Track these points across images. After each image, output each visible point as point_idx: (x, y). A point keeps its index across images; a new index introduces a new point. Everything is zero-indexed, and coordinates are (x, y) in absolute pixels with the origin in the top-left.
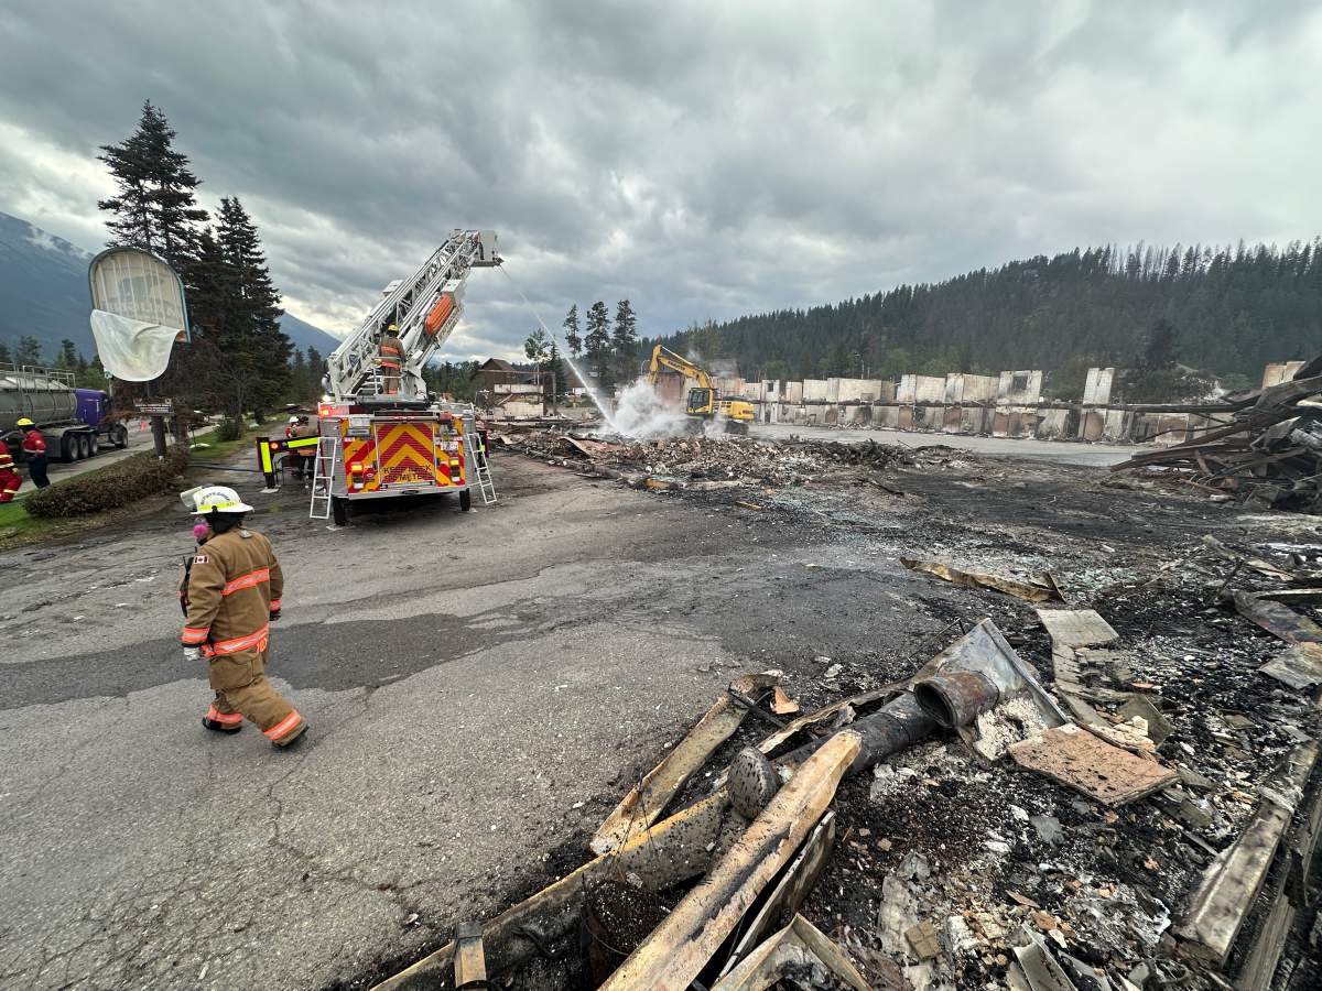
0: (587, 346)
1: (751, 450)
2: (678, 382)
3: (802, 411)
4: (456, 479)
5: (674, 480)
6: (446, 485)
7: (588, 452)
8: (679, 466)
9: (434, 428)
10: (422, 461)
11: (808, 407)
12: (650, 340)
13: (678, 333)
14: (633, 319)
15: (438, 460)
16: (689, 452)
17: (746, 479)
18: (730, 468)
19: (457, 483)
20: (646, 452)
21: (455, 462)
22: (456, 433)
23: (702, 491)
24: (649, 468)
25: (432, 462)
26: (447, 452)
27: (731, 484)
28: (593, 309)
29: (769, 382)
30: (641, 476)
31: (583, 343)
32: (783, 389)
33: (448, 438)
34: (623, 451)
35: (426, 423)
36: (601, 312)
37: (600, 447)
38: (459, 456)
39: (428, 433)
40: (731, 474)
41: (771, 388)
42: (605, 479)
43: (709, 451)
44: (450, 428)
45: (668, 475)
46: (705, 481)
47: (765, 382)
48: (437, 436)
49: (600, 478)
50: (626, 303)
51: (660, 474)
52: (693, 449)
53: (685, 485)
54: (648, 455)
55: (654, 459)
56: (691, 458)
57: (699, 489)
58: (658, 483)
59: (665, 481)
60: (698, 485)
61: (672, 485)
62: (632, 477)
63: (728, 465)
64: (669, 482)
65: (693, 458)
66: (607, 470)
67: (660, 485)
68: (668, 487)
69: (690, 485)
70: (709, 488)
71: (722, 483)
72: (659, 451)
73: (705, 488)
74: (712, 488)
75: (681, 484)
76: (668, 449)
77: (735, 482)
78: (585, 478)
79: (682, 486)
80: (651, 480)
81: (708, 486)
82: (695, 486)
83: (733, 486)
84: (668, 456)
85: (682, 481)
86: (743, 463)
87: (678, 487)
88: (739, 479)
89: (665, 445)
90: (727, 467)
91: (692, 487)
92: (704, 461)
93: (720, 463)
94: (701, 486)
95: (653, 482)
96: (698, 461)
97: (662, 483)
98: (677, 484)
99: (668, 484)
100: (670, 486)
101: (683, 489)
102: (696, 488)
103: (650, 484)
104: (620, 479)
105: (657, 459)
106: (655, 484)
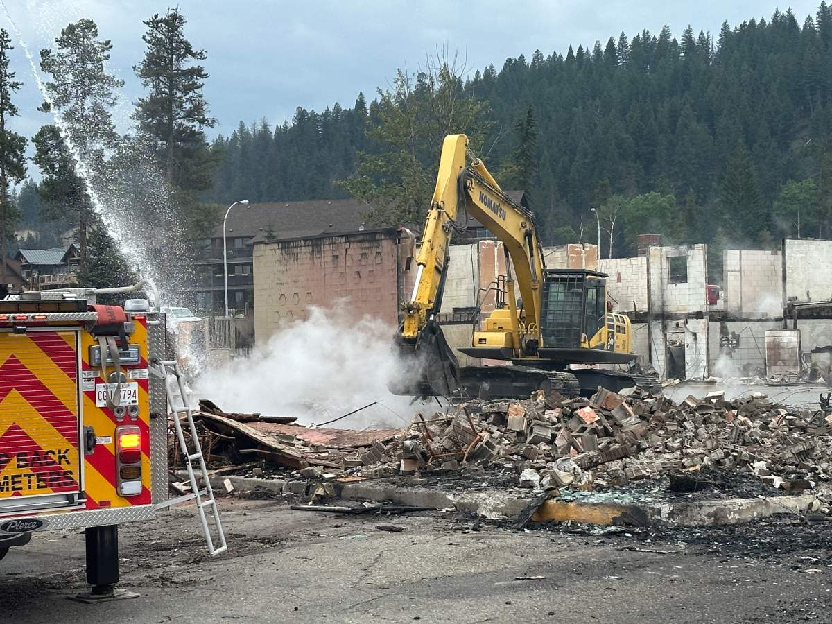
0: (40, 160)
2: (390, 263)
3: (789, 338)
4: (131, 487)
5: (627, 499)
6: (107, 504)
9: (82, 344)
10: (47, 437)
11: (806, 325)
13: (302, 114)
14: (198, 72)
15: (90, 435)
19: (133, 499)
20: (485, 436)
21: (130, 441)
22: (133, 358)
23: (714, 526)
24: (530, 475)
25: (74, 441)
26: (109, 411)
28: (62, 43)
29: (669, 250)
30: (516, 496)
31: (31, 150)
32: (715, 269)
33: (114, 371)
35: (63, 333)
36: (86, 55)
38: (139, 422)
39: (65, 359)
40: (777, 480)
41: (678, 272)
44: (123, 345)
45: (597, 488)
47: (660, 254)
48: (85, 367)
49: (383, 512)
50: (173, 22)
53: (666, 509)
54: (492, 447)
55: (515, 456)
56: (640, 443)
57: (713, 518)
58: (584, 509)
59: (601, 504)
60: (704, 509)
61: (629, 512)
62: (487, 501)
63: (753, 459)
64: (614, 506)
65: (645, 445)
66: (392, 490)
67: (591, 515)
68: (618, 516)
69: (681, 508)
70: (734, 517)
71: (767, 502)
72: (515, 434)
73: (724, 517)
74: (743, 516)
75: (653, 508)
76: (545, 429)
77: (800, 500)
78: (334, 514)
79: (659, 511)
80: (559, 502)
81: (730, 512)
82: (696, 510)
83: (801, 511)
84: (548, 448)
85: (649, 501)
86: (792, 453)
87: (650, 515)
88: (807, 491)
89: (529, 415)
90: (752, 464)
91: (689, 514)
92: (677, 449)
93: (727, 455)
94: (712, 510)
95: (567, 508)
96: (660, 452)
97: (595, 509)
98: (641, 508)
99: (613, 510)
100: (624, 514)
101: (666, 518)
102: (703, 515)
103: (559, 514)
104: (447, 511)
105: (522, 456)
106: (575, 513)
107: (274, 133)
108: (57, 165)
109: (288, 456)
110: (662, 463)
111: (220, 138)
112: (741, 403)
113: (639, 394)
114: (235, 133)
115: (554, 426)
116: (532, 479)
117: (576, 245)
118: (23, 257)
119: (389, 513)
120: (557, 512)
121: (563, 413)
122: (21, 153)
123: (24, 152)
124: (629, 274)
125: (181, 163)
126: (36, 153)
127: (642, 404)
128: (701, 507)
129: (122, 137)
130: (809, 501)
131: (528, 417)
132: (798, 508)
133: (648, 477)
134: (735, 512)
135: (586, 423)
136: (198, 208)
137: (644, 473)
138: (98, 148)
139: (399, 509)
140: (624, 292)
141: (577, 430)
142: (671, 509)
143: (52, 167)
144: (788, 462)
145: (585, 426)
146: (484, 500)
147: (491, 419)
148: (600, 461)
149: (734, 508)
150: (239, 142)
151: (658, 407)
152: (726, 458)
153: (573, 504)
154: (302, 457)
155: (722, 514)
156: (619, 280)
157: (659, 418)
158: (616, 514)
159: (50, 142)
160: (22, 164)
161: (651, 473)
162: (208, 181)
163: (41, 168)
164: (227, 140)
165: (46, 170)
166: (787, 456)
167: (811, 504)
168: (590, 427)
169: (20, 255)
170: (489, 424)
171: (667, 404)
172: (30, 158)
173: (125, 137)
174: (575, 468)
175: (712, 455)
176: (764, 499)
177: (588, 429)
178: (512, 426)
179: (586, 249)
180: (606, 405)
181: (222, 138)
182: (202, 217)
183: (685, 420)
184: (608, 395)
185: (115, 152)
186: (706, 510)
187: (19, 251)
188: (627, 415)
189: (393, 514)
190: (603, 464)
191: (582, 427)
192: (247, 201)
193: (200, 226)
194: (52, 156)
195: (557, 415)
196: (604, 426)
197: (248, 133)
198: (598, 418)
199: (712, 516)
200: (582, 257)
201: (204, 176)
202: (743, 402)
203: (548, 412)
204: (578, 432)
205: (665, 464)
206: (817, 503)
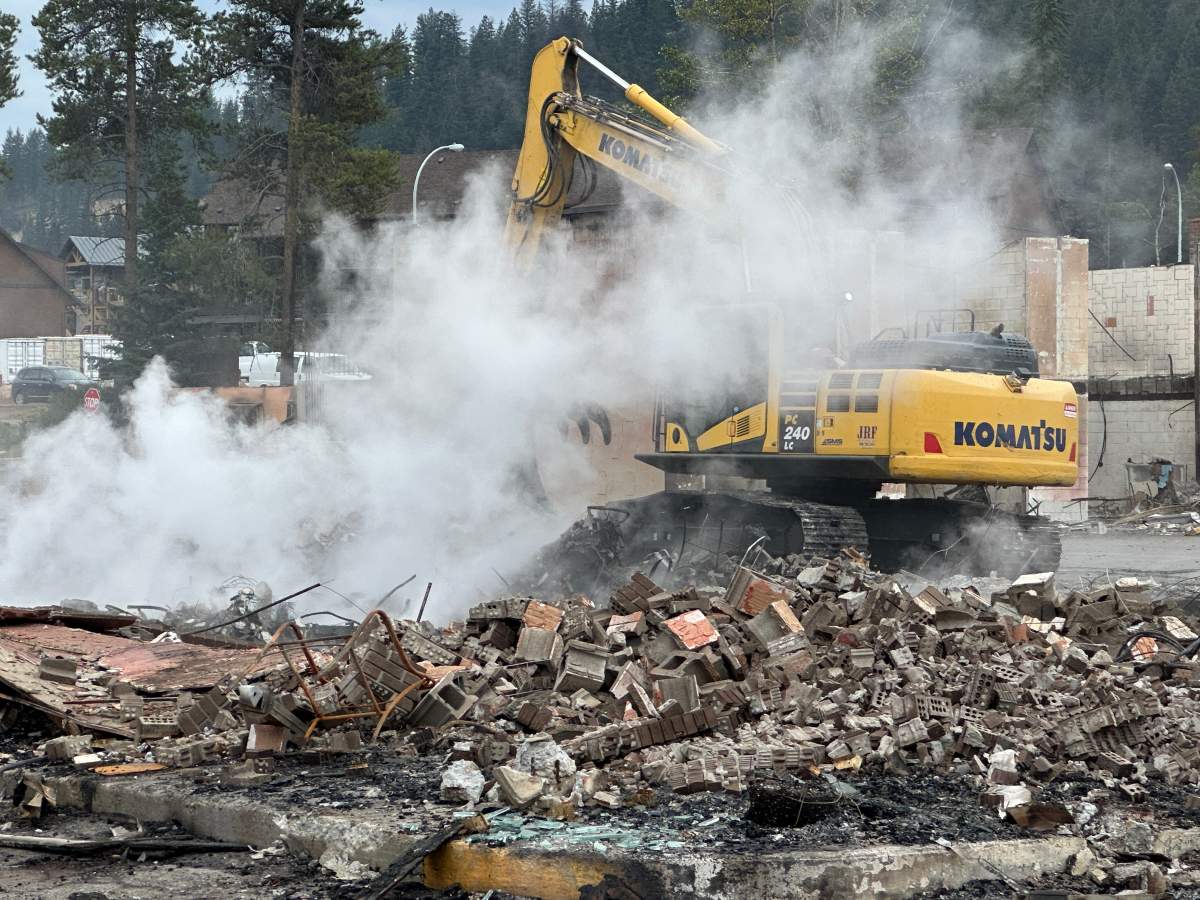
1: (1145, 650)
5: (629, 840)
7: (52, 696)
8: (663, 758)
12: (467, 32)
16: (729, 671)
17: (1115, 824)
18: (1003, 758)
20: (443, 676)
24: (463, 776)
27: (1018, 857)
30: (415, 824)
34: (290, 680)
37: (132, 663)
40: (1015, 797)
42: (170, 855)
43: (862, 659)
45: (594, 811)
46: (845, 841)
49: (131, 854)
51: (535, 809)
52: (755, 653)
53: (707, 868)
54: (457, 702)
55: (502, 722)
56: (749, 702)
57: (818, 892)
58: (527, 865)
59: (562, 853)
60: (794, 870)
61: (621, 875)
62: (347, 836)
63: (991, 743)
64: (590, 858)
65: (760, 706)
66: (180, 800)
67: (540, 878)
68: (595, 882)
69: (743, 868)
70: (870, 890)
71: (954, 855)
72: (531, 670)
73: (844, 889)
74: (893, 888)
75: (675, 867)
76: (593, 659)
77: (1045, 850)
78: (31, 855)
79: (691, 875)
80: (474, 847)
81: (861, 877)
82: (779, 873)
83: (1044, 875)
84: (592, 702)
85: (671, 850)
86: (1084, 732)
87: (668, 882)
88: (1065, 829)
89: (571, 627)
90: (986, 755)
91: (761, 883)
92: (830, 717)
93: (936, 733)
94: (816, 873)
95: (491, 861)
96: (790, 722)
97: (549, 865)
98: (648, 865)
99: (587, 869)
100: (610, 880)
101: (706, 890)
102: (792, 886)
103: (476, 875)
104: (266, 855)
105: (518, 722)
106: (510, 873)
107: (589, 14)
108: (81, 72)
109: (41, 708)
110: (774, 752)
111: (486, 24)
112: (1084, 602)
113: (833, 580)
114: (514, 14)
115: (617, 654)
116: (464, 786)
117: (1045, 240)
118: (76, 250)
119: (143, 857)
120: (471, 870)
121: (648, 623)
122: (7, 46)
123: (12, 44)
124: (1171, 299)
125: (318, 70)
126: (40, 46)
127: (830, 605)
128: (788, 864)
129: (209, 17)
130: (1066, 852)
131: (566, 630)
132: (1037, 867)
133: (716, 787)
134: (872, 879)
135: (685, 649)
136: (350, 159)
137: (710, 777)
138: (163, 39)
139: (167, 848)
140: (1160, 334)
141: (665, 663)
142: (717, 870)
143: (73, 75)
144: (1072, 751)
145: (681, 654)
146: (342, 832)
147: (488, 635)
148: (633, 744)
149: (870, 867)
150: (521, 31)
151: (866, 612)
152: (935, 739)
153: (504, 852)
154: (69, 712)
155: (841, 882)
156: (1151, 312)
157: (852, 639)
158: (592, 878)
159: (68, 26)
160: (9, 69)
161: (726, 777)
162: (371, 106)
163: (50, 77)
164: (501, 28)
165: (60, 81)
166: (1071, 738)
167: (1072, 859)
168: (691, 657)
169: (71, 246)
170: (483, 644)
171: (887, 604)
172: (29, 57)
173: (215, 18)
174: (557, 763)
175: (901, 731)
176: (948, 849)
177: (686, 663)
178: (526, 651)
179: (1064, 248)
180: (747, 606)
181: (491, 24)
182: (357, 177)
183: (895, 645)
184: (752, 584)
185: (190, 46)
186: (801, 872)
187: (70, 240)
188: (783, 630)
189: (150, 860)
190: (638, 751)
191: (677, 657)
192: (460, 146)
193: (353, 194)
194: (71, 55)
195: (632, 627)
196: (724, 656)
197: (540, 15)
198: (715, 637)
199: (815, 887)
200: (1055, 265)
201: (364, 96)
202: (1088, 599)
203: (616, 619)
204: (665, 668)
205: (781, 753)
206: (1085, 855)
